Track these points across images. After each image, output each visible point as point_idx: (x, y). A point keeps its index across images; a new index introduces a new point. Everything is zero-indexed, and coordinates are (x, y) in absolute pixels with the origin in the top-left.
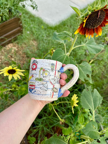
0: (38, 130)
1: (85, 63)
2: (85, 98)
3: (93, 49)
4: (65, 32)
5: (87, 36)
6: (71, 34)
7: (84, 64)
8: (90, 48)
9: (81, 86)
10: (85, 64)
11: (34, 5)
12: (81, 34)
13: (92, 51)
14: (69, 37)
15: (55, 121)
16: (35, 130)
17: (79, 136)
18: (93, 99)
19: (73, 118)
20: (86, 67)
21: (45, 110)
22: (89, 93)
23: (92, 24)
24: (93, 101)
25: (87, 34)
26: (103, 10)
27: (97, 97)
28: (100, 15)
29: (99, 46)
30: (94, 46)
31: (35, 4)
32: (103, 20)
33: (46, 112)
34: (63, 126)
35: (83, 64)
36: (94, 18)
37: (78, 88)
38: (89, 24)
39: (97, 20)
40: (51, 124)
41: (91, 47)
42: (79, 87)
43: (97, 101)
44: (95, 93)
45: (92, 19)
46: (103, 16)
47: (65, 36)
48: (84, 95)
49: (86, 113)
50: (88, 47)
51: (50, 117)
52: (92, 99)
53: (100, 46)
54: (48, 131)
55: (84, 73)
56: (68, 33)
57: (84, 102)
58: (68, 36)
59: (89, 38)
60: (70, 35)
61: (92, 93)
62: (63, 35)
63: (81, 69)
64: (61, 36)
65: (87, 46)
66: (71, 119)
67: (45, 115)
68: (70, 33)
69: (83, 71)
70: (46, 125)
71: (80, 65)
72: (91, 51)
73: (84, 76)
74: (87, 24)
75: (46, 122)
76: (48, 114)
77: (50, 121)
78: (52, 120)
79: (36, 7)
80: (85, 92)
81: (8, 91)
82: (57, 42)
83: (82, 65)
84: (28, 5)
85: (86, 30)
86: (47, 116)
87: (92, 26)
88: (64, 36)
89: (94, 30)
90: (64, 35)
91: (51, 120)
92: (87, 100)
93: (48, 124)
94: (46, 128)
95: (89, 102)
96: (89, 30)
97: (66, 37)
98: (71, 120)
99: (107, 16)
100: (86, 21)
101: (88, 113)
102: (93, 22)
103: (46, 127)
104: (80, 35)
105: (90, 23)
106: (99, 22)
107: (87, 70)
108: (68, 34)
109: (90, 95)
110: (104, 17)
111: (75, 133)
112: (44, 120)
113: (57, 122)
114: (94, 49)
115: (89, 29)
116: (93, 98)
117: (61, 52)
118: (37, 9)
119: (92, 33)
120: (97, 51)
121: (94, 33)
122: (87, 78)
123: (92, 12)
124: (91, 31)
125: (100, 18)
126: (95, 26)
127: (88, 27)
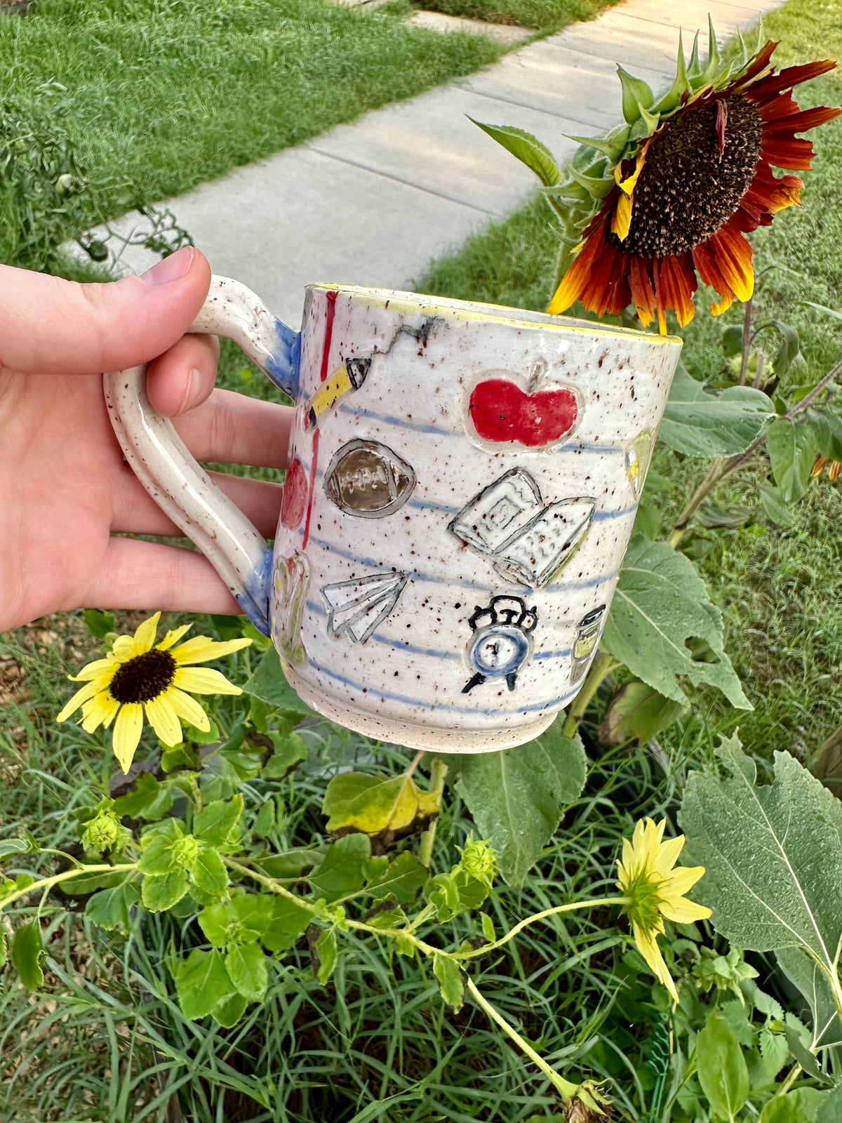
1: (649, 553)
5: (645, 318)
7: (649, 560)
9: (627, 762)
12: (594, 308)
13: (692, 440)
20: (663, 578)
23: (679, 209)
25: (645, 299)
26: (741, 96)
28: (730, 130)
29: (726, 398)
31: (174, 227)
32: (753, 171)
37: (609, 788)
38: (652, 214)
39: (711, 170)
42: (616, 774)
45: (675, 167)
46: (750, 138)
53: (740, 397)
61: (760, 793)
69: (648, 619)
85: (628, 273)
87: (678, 228)
89: (687, 263)
96: (651, 275)
99: (773, 142)
102: (687, 198)
105: (663, 204)
106: (727, 186)
110: (757, 144)
114: (702, 424)
115: (649, 264)
119: (682, 290)
120: (732, 436)
121: (694, 286)
122: (702, 668)
123: (668, 120)
124: (670, 276)
125: (733, 155)
126: (703, 230)
127: (648, 238)
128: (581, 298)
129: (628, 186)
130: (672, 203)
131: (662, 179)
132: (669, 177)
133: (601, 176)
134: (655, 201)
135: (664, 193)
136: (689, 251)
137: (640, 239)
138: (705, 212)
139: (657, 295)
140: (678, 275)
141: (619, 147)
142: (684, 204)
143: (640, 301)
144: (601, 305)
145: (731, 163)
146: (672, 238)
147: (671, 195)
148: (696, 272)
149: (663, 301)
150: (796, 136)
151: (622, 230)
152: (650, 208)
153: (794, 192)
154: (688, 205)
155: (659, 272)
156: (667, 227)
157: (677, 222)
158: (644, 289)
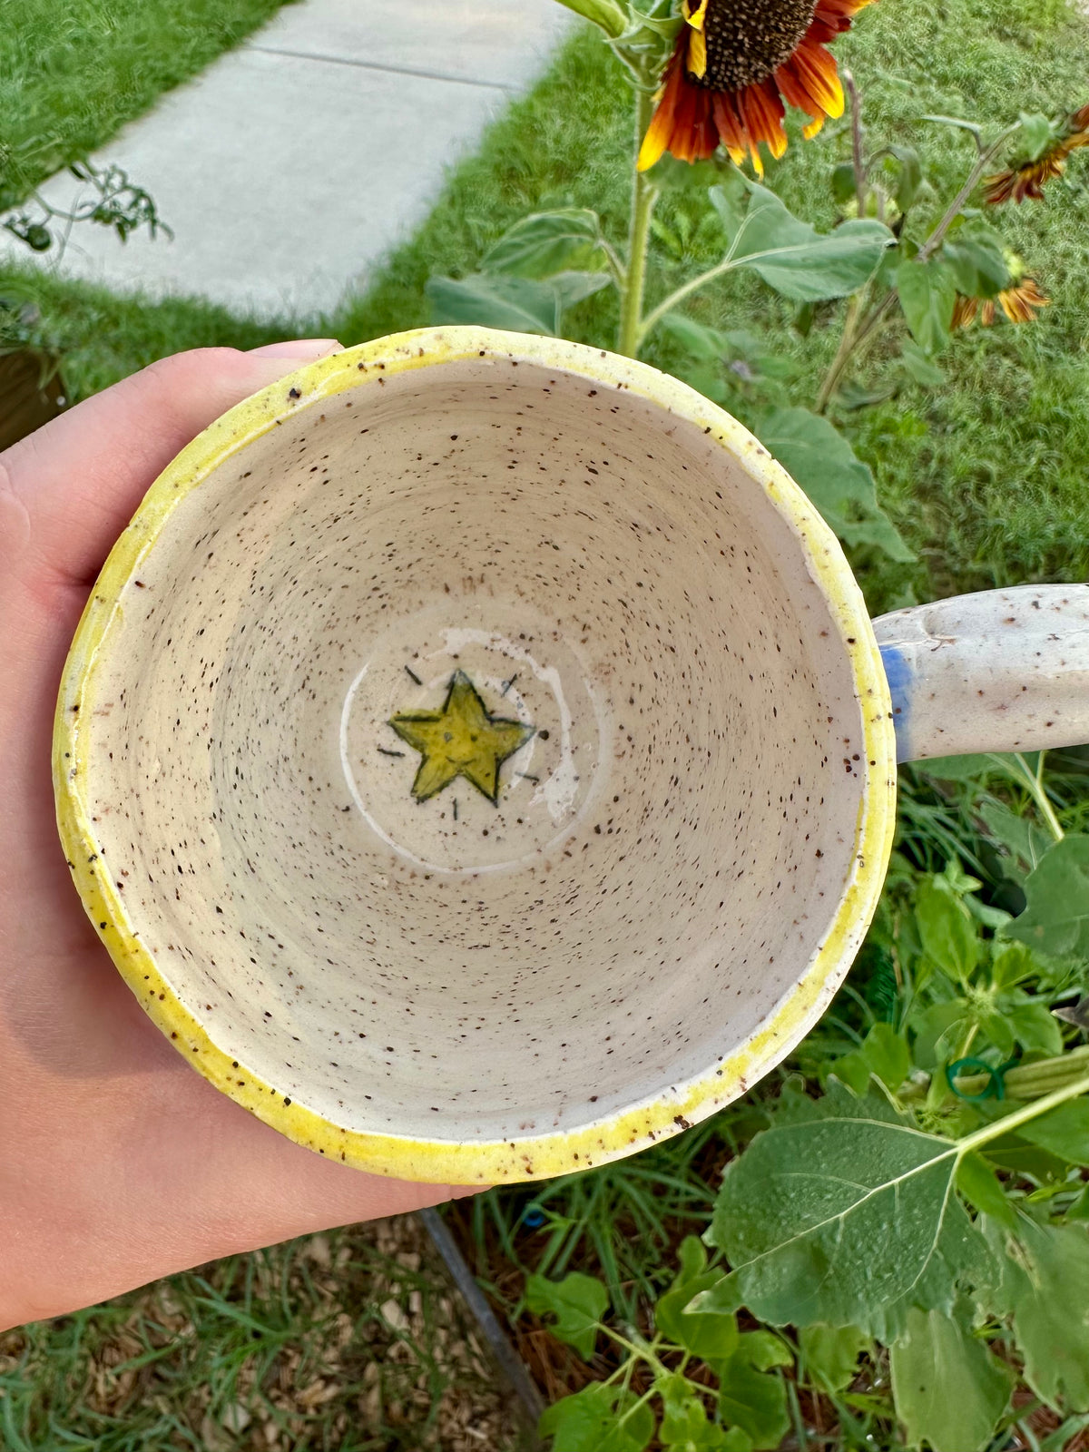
1: (784, 422)
3: (804, 267)
4: (534, 217)
5: (736, 157)
6: (589, 217)
7: (784, 431)
8: (788, 271)
10: (793, 426)
11: (122, 201)
12: (683, 157)
14: (587, 238)
20: (804, 445)
23: (752, 34)
25: (734, 136)
29: (841, 235)
30: (803, 248)
35: (775, 434)
38: (726, 44)
41: (788, 265)
47: (553, 241)
50: (762, 270)
53: (856, 230)
56: (560, 217)
58: (575, 237)
59: (758, 166)
60: (588, 225)
62: (531, 241)
64: (519, 254)
68: (576, 214)
85: (712, 111)
87: (755, 52)
88: (544, 251)
89: (771, 89)
90: (541, 238)
96: (736, 109)
97: (560, 251)
102: (758, 20)
104: (683, 165)
105: (735, 31)
108: (563, 221)
114: (818, 266)
115: (732, 98)
118: (154, 222)
119: (770, 119)
120: (852, 271)
121: (782, 112)
122: (858, 529)
124: (756, 106)
126: (780, 50)
127: (726, 70)
128: (668, 148)
129: (697, 21)
130: (744, 27)
133: (668, 15)
134: (727, 30)
135: (733, 21)
136: (771, 76)
137: (718, 73)
138: (779, 31)
139: (746, 129)
140: (763, 103)
142: (756, 27)
143: (730, 140)
144: (690, 153)
146: (750, 65)
147: (741, 21)
148: (782, 97)
149: (753, 134)
151: (699, 68)
152: (724, 39)
154: (761, 27)
155: (744, 105)
156: (743, 54)
157: (752, 47)
158: (731, 125)
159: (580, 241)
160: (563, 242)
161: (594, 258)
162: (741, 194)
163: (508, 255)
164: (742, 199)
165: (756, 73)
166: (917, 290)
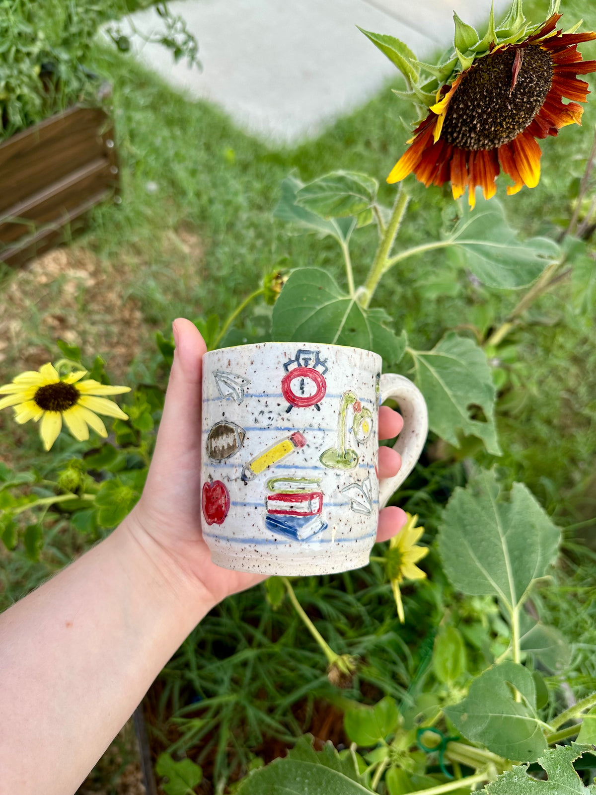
0: (213, 723)
1: (457, 345)
2: (466, 533)
3: (497, 260)
4: (341, 173)
5: (457, 192)
6: (373, 185)
7: (455, 350)
8: (484, 259)
10: (462, 349)
11: (180, 38)
12: (423, 180)
13: (494, 274)
14: (365, 199)
15: (306, 670)
16: (197, 723)
17: (441, 747)
18: (509, 543)
19: (406, 649)
20: (463, 362)
21: (253, 607)
22: (483, 508)
23: (484, 123)
24: (511, 551)
25: (461, 179)
26: (537, 47)
27: (533, 526)
28: (524, 71)
29: (529, 245)
30: (503, 246)
31: (184, 30)
32: (542, 100)
33: (255, 622)
34: (352, 697)
35: (448, 351)
36: (490, 93)
38: (464, 123)
39: (508, 98)
40: (285, 688)
41: (487, 254)
43: (532, 552)
44: (516, 506)
45: (481, 93)
46: (539, 78)
47: (343, 194)
48: (460, 520)
49: (479, 621)
50: (470, 253)
51: (277, 648)
52: (503, 540)
53: (540, 246)
54: (269, 726)
55: (455, 396)
56: (356, 178)
57: (458, 556)
58: (358, 196)
59: (472, 202)
60: (370, 191)
61: (500, 506)
62: (331, 189)
63: (436, 375)
64: (320, 195)
65: (467, 249)
66: (395, 656)
67: (250, 640)
68: (366, 180)
69: (446, 389)
70: (260, 694)
71: (432, 353)
72: (489, 276)
73: (456, 414)
74: (456, 124)
75: (255, 678)
76: (265, 633)
77: (278, 672)
78: (292, 663)
79: (191, 44)
80: (462, 503)
81: (40, 508)
82: (299, 230)
83: (442, 354)
84: (147, 39)
85: (452, 158)
86: (260, 645)
87: (484, 133)
88: (336, 199)
89: (494, 153)
90: (337, 189)
91: (284, 664)
92: (476, 545)
93: (271, 688)
94: (259, 708)
95: (489, 558)
96: (467, 161)
97: (344, 202)
98: (394, 663)
99: (562, 79)
100: (450, 109)
101: (491, 621)
102: (489, 115)
103: (258, 703)
104: (422, 186)
105: (473, 118)
106: (518, 110)
107: (469, 381)
108: (355, 183)
109: (494, 519)
110: (546, 81)
111: (413, 732)
112: (245, 664)
113: (317, 672)
114: (504, 263)
115: (466, 155)
116: (509, 532)
117: (319, 285)
118: (193, 58)
119: (488, 175)
120: (524, 274)
121: (497, 172)
122: (474, 425)
123: (480, 59)
124: (482, 164)
125: (524, 89)
126: (501, 137)
127: (462, 138)
128: (415, 171)
129: (439, 108)
130: (479, 117)
131: (472, 101)
132: (476, 99)
134: (467, 115)
135: (473, 110)
136: (494, 149)
137: (457, 137)
138: (502, 126)
139: (471, 176)
140: (487, 164)
141: (446, 73)
142: (486, 120)
143: (457, 180)
144: (429, 179)
145: (523, 94)
146: (480, 141)
147: (477, 112)
148: (500, 161)
149: (474, 180)
150: (578, 77)
152: (464, 120)
153: (576, 114)
154: (490, 120)
155: (474, 160)
156: (475, 132)
157: (482, 131)
158: (462, 170)
159: (360, 200)
160: (349, 197)
161: (364, 214)
162: (452, 217)
163: (315, 193)
164: (452, 220)
165: (484, 145)
166: (584, 275)
